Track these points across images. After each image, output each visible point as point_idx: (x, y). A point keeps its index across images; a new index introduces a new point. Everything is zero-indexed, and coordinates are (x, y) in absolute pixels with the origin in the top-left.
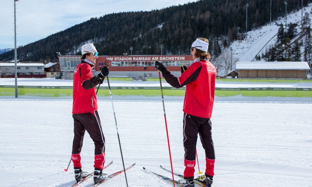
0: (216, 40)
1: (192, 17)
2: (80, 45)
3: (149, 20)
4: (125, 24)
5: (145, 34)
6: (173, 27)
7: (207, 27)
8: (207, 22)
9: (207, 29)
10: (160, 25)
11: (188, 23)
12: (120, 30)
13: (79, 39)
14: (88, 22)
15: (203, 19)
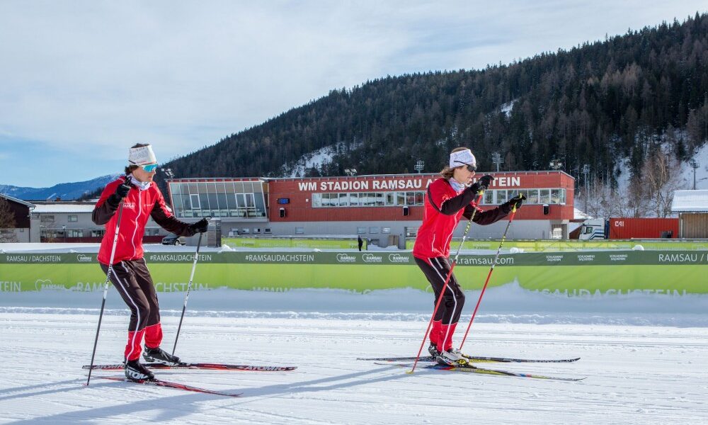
0: (656, 142)
1: (591, 81)
2: (301, 161)
3: (478, 94)
4: (417, 105)
5: (468, 129)
6: (541, 111)
7: (630, 107)
8: (631, 94)
9: (631, 112)
10: (509, 105)
11: (578, 96)
12: (404, 120)
13: (298, 146)
14: (323, 103)
15: (620, 87)
